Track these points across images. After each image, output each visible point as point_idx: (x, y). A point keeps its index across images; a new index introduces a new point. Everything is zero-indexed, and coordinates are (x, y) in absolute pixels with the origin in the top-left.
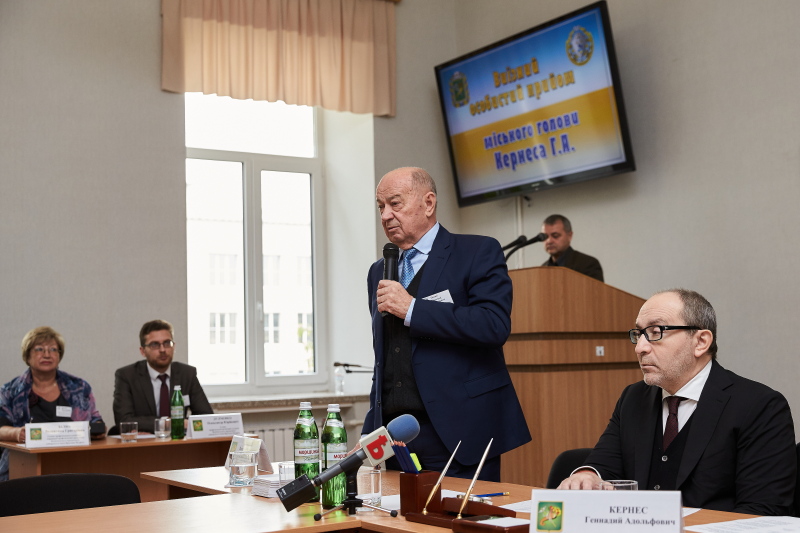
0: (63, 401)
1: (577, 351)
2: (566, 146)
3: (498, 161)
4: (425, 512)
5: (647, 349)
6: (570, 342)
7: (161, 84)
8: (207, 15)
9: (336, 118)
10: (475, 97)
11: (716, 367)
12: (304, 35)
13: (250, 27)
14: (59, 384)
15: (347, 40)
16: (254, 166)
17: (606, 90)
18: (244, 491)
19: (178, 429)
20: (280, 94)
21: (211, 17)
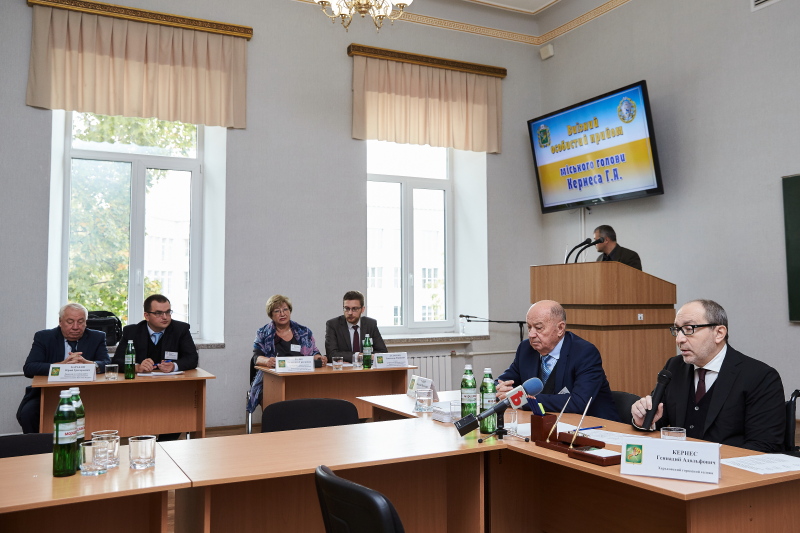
0: (294, 341)
1: (626, 318)
2: (616, 176)
3: (570, 184)
4: (548, 441)
5: (684, 340)
6: (620, 311)
7: (352, 134)
8: (381, 90)
9: (462, 155)
10: (555, 141)
11: (730, 349)
12: (443, 101)
13: (408, 96)
14: (293, 330)
15: (470, 104)
16: (408, 185)
17: (645, 140)
18: (425, 415)
19: (367, 362)
20: (427, 140)
21: (383, 91)
